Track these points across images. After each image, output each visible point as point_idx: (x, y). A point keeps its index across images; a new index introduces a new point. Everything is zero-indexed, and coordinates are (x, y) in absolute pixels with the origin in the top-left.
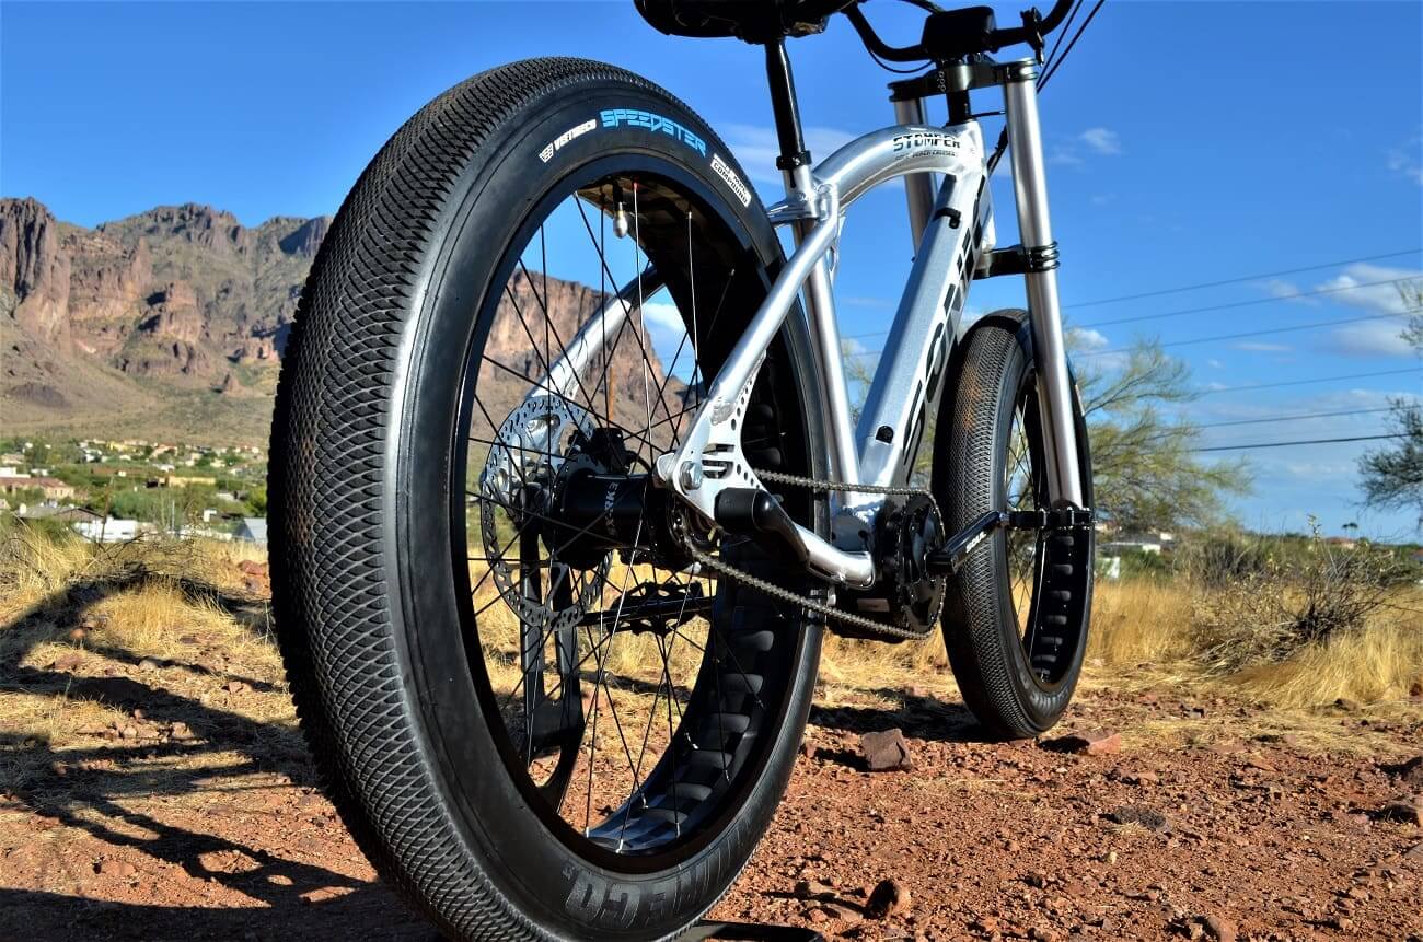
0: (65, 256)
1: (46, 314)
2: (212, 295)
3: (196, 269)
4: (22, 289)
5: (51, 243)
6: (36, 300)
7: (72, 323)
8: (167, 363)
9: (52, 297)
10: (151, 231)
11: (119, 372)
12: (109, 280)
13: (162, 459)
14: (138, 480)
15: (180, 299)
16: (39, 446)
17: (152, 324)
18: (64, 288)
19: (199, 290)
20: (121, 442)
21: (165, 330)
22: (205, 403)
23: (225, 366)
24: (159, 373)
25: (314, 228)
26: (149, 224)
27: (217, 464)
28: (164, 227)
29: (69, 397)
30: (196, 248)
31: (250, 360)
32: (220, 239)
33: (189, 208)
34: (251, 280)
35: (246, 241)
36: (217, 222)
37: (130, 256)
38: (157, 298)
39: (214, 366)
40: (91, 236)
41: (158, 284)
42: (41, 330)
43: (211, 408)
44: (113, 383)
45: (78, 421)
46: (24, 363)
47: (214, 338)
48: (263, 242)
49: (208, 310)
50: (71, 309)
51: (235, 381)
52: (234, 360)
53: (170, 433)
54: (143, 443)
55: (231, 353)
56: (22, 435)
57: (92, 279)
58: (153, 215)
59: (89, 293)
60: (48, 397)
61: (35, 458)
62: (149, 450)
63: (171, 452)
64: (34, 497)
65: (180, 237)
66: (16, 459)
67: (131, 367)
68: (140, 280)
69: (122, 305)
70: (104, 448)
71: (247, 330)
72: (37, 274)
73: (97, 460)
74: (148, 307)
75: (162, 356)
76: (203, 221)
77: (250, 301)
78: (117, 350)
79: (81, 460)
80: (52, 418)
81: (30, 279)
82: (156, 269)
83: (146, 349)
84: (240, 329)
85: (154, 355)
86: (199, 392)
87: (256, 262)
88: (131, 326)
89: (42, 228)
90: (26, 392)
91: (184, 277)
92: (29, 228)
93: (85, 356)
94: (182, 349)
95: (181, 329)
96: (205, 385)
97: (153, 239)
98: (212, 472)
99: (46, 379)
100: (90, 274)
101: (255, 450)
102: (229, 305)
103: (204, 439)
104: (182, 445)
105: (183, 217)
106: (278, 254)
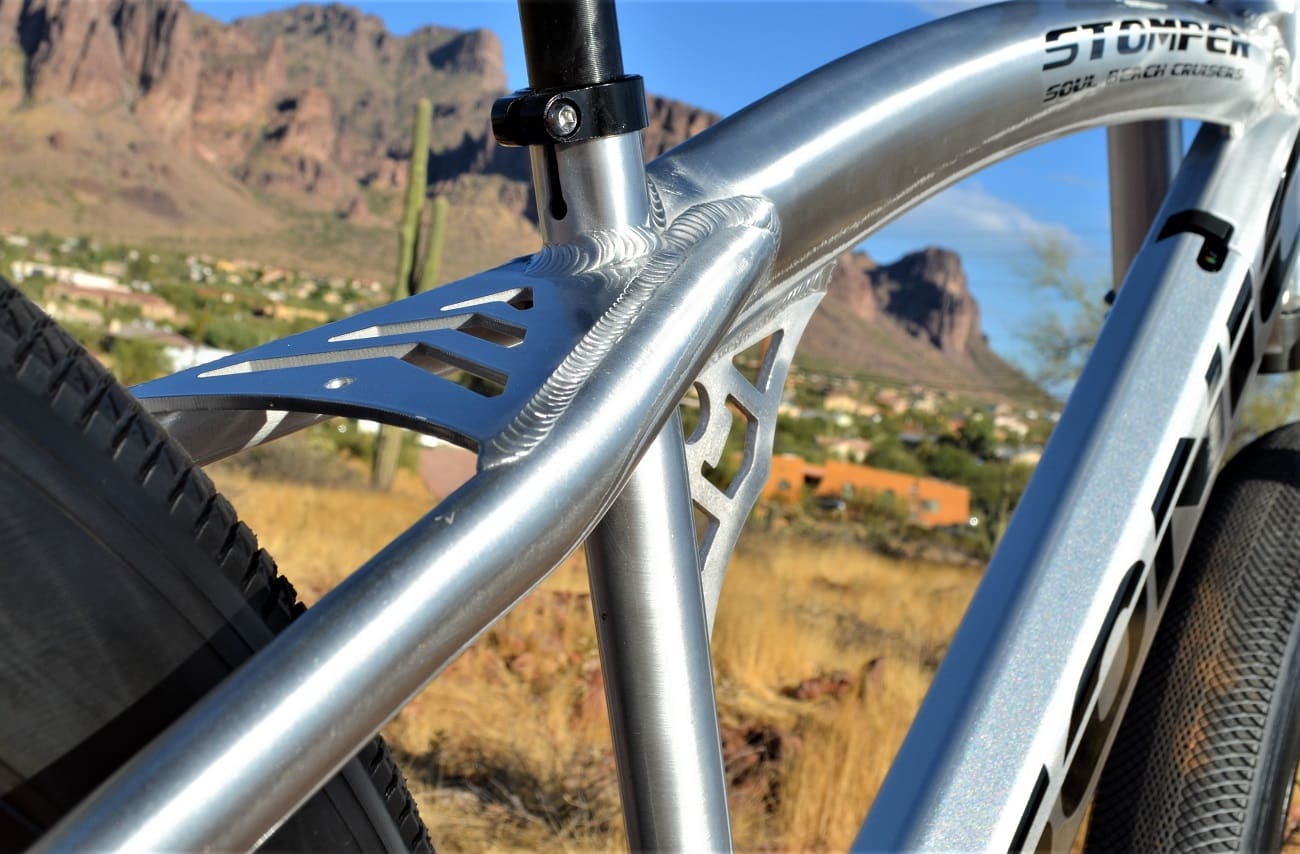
0: (196, 48)
1: (169, 112)
2: (348, 106)
3: (333, 76)
4: (146, 82)
5: (182, 33)
6: (159, 95)
7: (195, 125)
8: (290, 179)
9: (177, 94)
10: (291, 30)
11: (237, 183)
12: (239, 82)
13: (274, 286)
14: (243, 306)
15: (314, 108)
16: (144, 257)
17: (279, 134)
18: (190, 85)
19: (335, 102)
20: (230, 259)
21: (294, 142)
22: (327, 227)
23: (353, 189)
24: (282, 190)
25: (468, 41)
26: (289, 21)
27: (332, 298)
28: (304, 27)
29: (183, 206)
30: (337, 54)
31: (381, 184)
32: (364, 45)
33: (333, 8)
34: (391, 93)
35: (392, 50)
36: (365, 27)
37: (264, 56)
38: (288, 105)
39: (340, 188)
40: (225, 29)
41: (290, 89)
42: (161, 130)
43: (333, 234)
44: (230, 196)
45: (189, 233)
46: (139, 164)
47: (346, 155)
48: (411, 53)
49: (342, 123)
50: (197, 108)
51: (363, 208)
52: (365, 182)
53: (286, 257)
54: (255, 266)
55: (361, 173)
56: (129, 242)
57: (220, 79)
58: (294, 11)
59: (216, 92)
60: (159, 203)
61: (138, 270)
62: (259, 274)
63: (283, 280)
64: (130, 313)
65: (321, 39)
66: (114, 268)
67: (253, 180)
68: (272, 83)
69: (250, 110)
70: (213, 267)
71: (382, 150)
72: (165, 66)
73: (204, 279)
74: (275, 113)
75: (285, 170)
76: (347, 24)
77: (389, 117)
78: (240, 158)
79: (186, 278)
80: (162, 228)
81: (156, 72)
82: (291, 73)
83: (271, 162)
84: (374, 149)
85: (278, 168)
86: (322, 215)
87: (400, 74)
88: (257, 134)
89: (175, 17)
90: (139, 197)
91: (322, 83)
92: (161, 16)
93: (203, 163)
94: (309, 167)
95: (309, 143)
96: (328, 207)
97: (292, 39)
98: (325, 307)
99: (160, 184)
100: (221, 71)
101: (376, 287)
102: (365, 120)
103: (322, 268)
104: (296, 272)
105: (325, 17)
106: (425, 67)
